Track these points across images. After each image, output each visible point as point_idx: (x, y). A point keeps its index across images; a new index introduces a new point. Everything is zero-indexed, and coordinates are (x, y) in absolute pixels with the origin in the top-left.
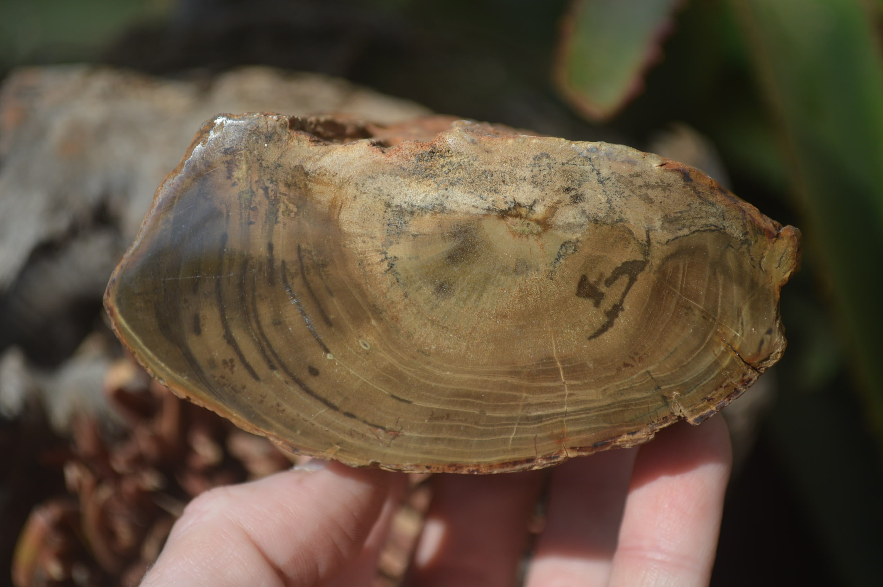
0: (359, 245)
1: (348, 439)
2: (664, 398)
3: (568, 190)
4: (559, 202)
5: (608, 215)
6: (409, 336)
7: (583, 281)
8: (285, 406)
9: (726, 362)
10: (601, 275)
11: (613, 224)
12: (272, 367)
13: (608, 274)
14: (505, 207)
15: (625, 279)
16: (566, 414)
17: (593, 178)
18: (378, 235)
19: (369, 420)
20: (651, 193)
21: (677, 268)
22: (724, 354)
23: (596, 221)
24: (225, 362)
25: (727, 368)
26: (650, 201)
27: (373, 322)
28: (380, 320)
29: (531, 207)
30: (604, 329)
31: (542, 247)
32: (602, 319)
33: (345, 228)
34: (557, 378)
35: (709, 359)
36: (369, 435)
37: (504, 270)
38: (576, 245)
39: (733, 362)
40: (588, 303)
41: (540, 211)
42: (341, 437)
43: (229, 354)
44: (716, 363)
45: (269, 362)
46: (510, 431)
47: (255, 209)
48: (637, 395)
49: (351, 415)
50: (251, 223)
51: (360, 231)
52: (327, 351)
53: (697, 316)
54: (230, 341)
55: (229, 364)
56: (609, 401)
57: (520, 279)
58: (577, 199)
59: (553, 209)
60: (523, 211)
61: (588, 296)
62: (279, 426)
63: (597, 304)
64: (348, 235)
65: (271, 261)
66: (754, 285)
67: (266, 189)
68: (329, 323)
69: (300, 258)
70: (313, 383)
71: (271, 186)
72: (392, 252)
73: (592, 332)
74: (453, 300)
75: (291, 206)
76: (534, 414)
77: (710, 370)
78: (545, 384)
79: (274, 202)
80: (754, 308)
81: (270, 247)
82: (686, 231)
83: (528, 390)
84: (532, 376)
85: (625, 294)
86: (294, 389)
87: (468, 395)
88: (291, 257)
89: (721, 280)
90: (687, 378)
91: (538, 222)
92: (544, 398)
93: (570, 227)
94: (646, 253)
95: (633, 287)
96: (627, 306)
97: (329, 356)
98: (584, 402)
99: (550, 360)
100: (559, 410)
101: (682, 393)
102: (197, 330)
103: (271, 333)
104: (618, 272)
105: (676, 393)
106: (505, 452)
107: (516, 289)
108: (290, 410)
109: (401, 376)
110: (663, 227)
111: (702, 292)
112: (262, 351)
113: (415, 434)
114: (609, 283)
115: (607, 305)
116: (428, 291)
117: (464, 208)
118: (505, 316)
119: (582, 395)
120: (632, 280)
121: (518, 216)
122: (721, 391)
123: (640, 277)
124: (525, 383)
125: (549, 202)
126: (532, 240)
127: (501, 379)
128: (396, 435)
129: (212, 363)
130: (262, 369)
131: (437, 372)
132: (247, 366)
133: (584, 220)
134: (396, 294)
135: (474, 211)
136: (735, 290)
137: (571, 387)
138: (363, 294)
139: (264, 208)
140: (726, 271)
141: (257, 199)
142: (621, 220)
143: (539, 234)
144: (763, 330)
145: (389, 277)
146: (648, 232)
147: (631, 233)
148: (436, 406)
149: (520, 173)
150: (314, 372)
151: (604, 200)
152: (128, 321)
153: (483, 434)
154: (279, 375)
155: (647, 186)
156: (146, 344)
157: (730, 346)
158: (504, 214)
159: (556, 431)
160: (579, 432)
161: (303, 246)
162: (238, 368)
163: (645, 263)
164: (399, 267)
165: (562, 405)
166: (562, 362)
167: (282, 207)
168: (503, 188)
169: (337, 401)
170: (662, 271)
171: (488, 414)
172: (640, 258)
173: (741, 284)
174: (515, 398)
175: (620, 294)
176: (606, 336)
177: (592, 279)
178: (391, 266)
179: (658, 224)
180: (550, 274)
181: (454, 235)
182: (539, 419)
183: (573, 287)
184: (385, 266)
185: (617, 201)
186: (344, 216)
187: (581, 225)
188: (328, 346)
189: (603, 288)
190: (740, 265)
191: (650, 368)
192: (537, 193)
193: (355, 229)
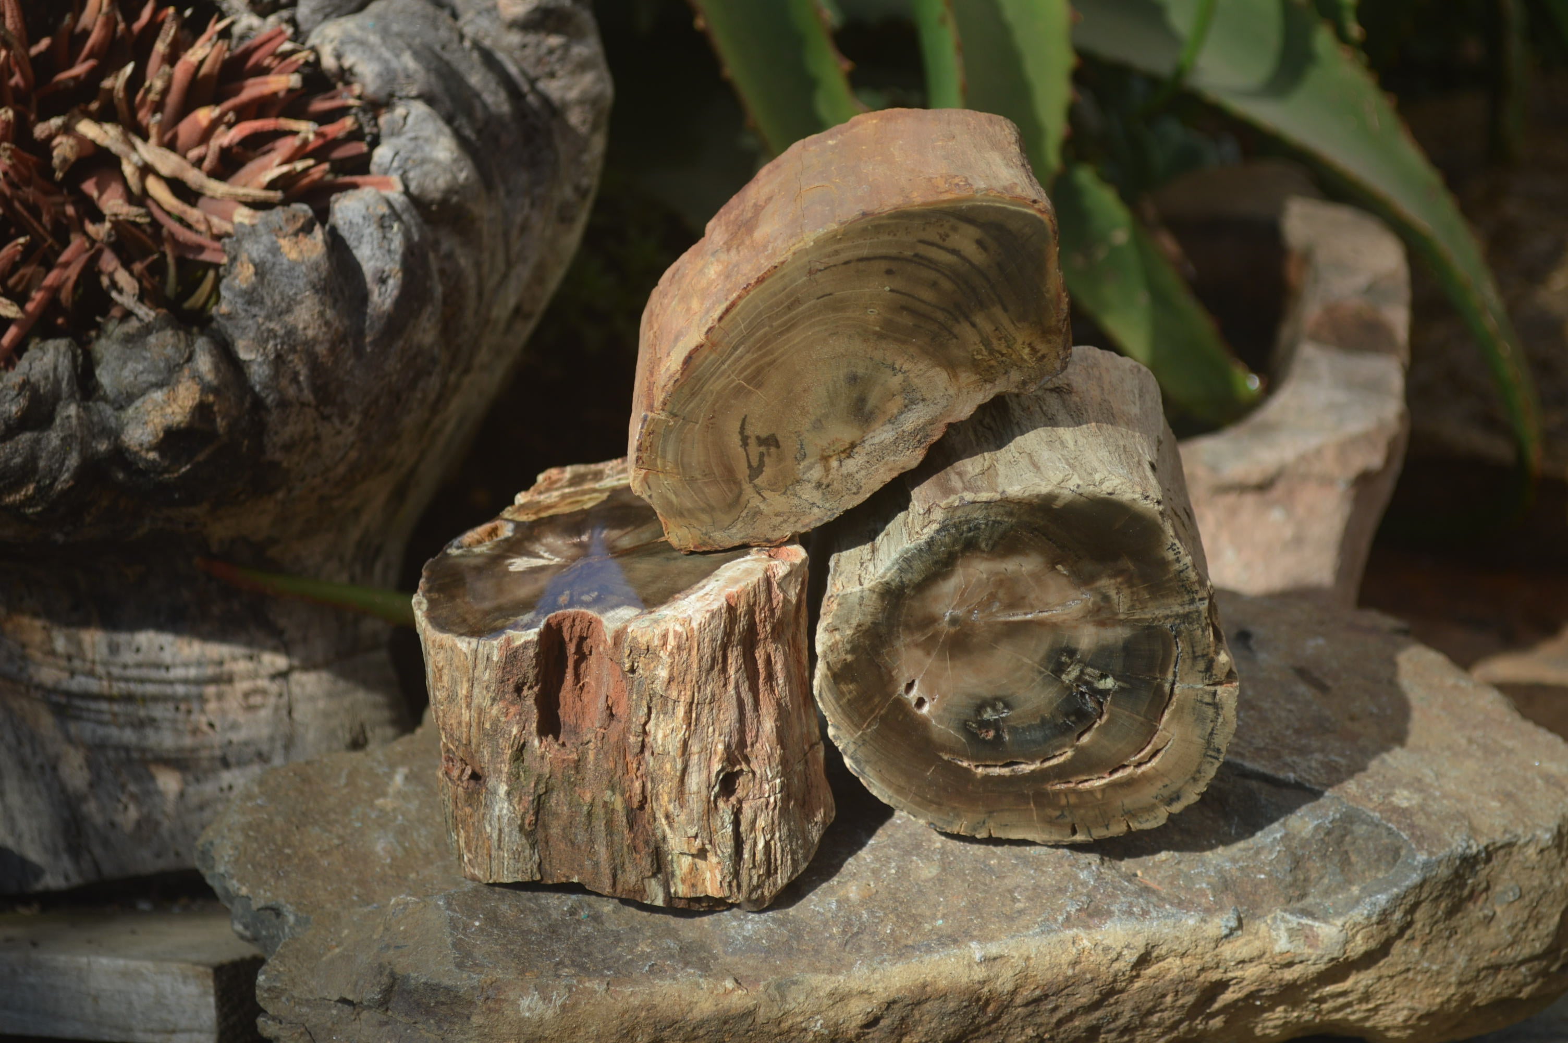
0: (922, 366)
1: (837, 247)
2: (675, 416)
3: (828, 486)
4: (827, 476)
5: (794, 489)
6: (850, 337)
7: (777, 445)
8: (890, 238)
9: (659, 462)
10: (769, 455)
11: (787, 488)
12: (916, 255)
13: (766, 459)
14: (855, 450)
15: (755, 463)
16: (723, 363)
17: (819, 503)
18: (916, 380)
19: (834, 269)
20: (780, 519)
21: (731, 491)
22: (664, 466)
23: (798, 482)
24: (947, 236)
25: (655, 459)
26: (777, 515)
27: (877, 329)
28: (875, 333)
29: (841, 461)
30: (742, 428)
31: (816, 445)
32: (748, 432)
33: (938, 369)
34: (745, 380)
35: (670, 457)
36: (826, 260)
37: (827, 416)
38: (798, 461)
39: (656, 465)
40: (764, 435)
41: (834, 463)
42: (842, 245)
43: (949, 243)
44: (664, 457)
45: (922, 257)
46: (746, 328)
47: (1000, 339)
48: (692, 405)
49: (846, 263)
50: (996, 329)
51: (928, 374)
52: (891, 291)
53: (697, 474)
54: (954, 252)
55: (944, 237)
56: (705, 389)
57: (813, 418)
58: (819, 485)
59: (827, 470)
60: (843, 456)
61: (767, 439)
62: (885, 222)
63: (758, 438)
64: (933, 367)
65: (967, 318)
66: (681, 514)
67: (1003, 355)
68: (903, 308)
69: (950, 333)
70: (884, 265)
71: (1001, 359)
72: (900, 377)
73: (748, 420)
74: (842, 377)
75: (980, 357)
76: (741, 349)
77: (664, 451)
78: (749, 371)
79: (992, 352)
80: (669, 503)
81: (973, 325)
82: (744, 514)
83: (756, 360)
84: (759, 371)
85: (747, 456)
86: (893, 252)
87: (788, 330)
88: (956, 330)
89: (702, 504)
90: (672, 436)
91: (830, 457)
92: (743, 362)
93: (810, 468)
94: (755, 486)
95: (746, 465)
96: (741, 450)
97: (887, 288)
98: (718, 378)
99: (759, 386)
100: (728, 362)
101: (668, 426)
102: (979, 243)
103: (933, 275)
104: (761, 464)
105: (672, 423)
106: (738, 313)
107: (811, 410)
108: (886, 238)
109: (835, 310)
110: (758, 507)
111: (706, 490)
112: (930, 260)
113: (800, 281)
114: (762, 455)
115: (752, 442)
116: (861, 371)
117: (877, 432)
118: (804, 391)
119: (722, 382)
120: (750, 466)
121: (843, 452)
122: (647, 444)
123: (748, 472)
124: (762, 362)
125: (833, 471)
126: (825, 444)
127: (776, 354)
128: (810, 272)
129: (954, 229)
130: (923, 250)
131: (817, 329)
132: (932, 244)
133: (805, 477)
134: (878, 355)
135: (871, 434)
136: (689, 504)
137: (733, 381)
138: (896, 340)
139: (996, 344)
140: (703, 510)
141: (1003, 346)
142: (784, 493)
143: (823, 450)
144: (654, 495)
145: (890, 362)
146: (764, 498)
147: (773, 491)
148: (800, 309)
149: (863, 472)
150: (889, 272)
151: (804, 497)
152: (1026, 214)
153: (760, 314)
154: (909, 253)
155: (785, 521)
156: (1004, 209)
157: (664, 472)
158: (853, 446)
159: (719, 349)
160: (706, 358)
161: (955, 341)
162: (937, 239)
163: (751, 480)
164: (889, 372)
165: (729, 366)
166: (750, 391)
167: (985, 352)
168: (866, 458)
169: (862, 265)
170: (737, 483)
171: (767, 328)
172: (756, 481)
173: (689, 510)
174: (760, 348)
175: (750, 454)
176: (738, 424)
177: (773, 450)
178: (894, 369)
179: (762, 506)
180: (798, 433)
181: (872, 413)
182: (735, 348)
183: (779, 438)
184: (897, 366)
185: (796, 501)
186: (944, 375)
187: (804, 473)
188: (894, 295)
189: (763, 449)
190: (697, 519)
191: (697, 426)
192: (844, 470)
193: (931, 373)
